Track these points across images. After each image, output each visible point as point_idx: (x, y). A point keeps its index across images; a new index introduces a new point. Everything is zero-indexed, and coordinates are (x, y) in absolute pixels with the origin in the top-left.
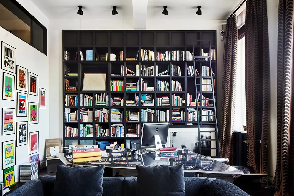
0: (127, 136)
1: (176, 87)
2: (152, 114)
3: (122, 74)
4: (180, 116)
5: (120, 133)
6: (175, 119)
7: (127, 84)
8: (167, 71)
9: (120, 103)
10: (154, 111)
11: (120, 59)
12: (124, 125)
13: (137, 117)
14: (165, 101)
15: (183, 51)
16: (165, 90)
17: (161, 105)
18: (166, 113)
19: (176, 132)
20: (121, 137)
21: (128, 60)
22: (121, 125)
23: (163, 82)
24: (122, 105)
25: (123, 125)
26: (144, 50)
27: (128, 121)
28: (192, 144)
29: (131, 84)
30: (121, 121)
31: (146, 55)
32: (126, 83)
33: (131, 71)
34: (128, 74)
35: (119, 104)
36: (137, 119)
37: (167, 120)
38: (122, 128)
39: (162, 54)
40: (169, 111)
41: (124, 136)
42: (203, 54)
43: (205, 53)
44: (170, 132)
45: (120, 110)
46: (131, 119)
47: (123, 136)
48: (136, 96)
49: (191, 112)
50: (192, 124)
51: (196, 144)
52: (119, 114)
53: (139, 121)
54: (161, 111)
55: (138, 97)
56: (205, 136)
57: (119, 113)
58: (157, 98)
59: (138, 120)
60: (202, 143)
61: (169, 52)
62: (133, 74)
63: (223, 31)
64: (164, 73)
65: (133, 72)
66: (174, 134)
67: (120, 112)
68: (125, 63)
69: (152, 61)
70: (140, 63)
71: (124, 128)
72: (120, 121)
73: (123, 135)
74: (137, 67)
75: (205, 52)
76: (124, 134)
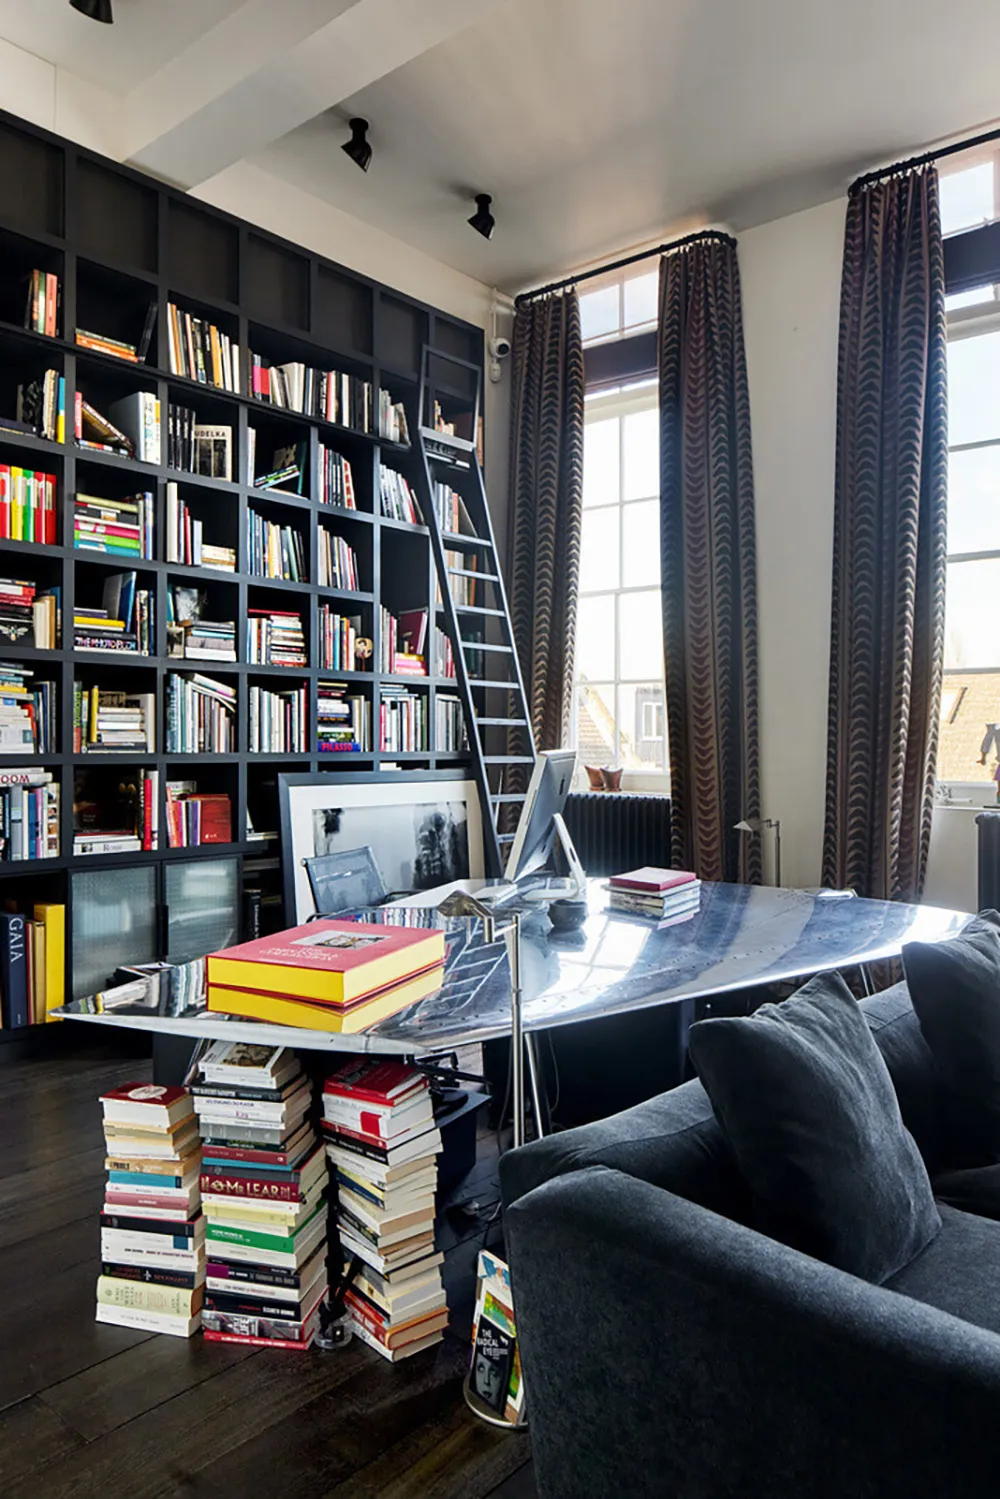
0: (77, 851)
1: (333, 564)
2: (222, 705)
3: (48, 430)
4: (348, 721)
5: (34, 834)
6: (327, 740)
7: (84, 505)
8: (297, 474)
9: (31, 628)
10: (230, 691)
11: (32, 323)
12: (54, 780)
13: (137, 726)
14: (285, 639)
15: (366, 385)
16: (287, 576)
17: (268, 658)
18: (291, 707)
19: (338, 811)
20: (34, 861)
21: (95, 348)
22: (37, 775)
23: (278, 527)
24: (43, 640)
25: (49, 776)
26: (188, 317)
27: (84, 749)
28: (405, 867)
29: (109, 509)
30: (37, 747)
31: (195, 351)
32: (81, 498)
33: (104, 422)
34: (84, 438)
35: (25, 630)
36: (140, 738)
37: (292, 746)
38: (43, 795)
39: (273, 370)
40: (303, 691)
41: (54, 853)
42: (439, 422)
43: (446, 423)
44: (315, 812)
45: (31, 673)
46: (106, 739)
47: (48, 852)
48: (138, 588)
49: (394, 705)
50: (395, 764)
51: (418, 863)
52: (22, 704)
53: (151, 750)
54: (266, 694)
55: (148, 599)
56: (448, 822)
57: (23, 694)
58: (251, 616)
59: (144, 746)
60: (440, 859)
61: (307, 367)
62: (117, 446)
63: (505, 342)
64: (282, 480)
65: (120, 436)
66: (332, 821)
67: (30, 685)
68: (70, 363)
69: (223, 394)
70: (163, 388)
71: (55, 796)
72: (29, 749)
73: (51, 843)
74: (149, 407)
75: (447, 417)
76: (55, 836)
